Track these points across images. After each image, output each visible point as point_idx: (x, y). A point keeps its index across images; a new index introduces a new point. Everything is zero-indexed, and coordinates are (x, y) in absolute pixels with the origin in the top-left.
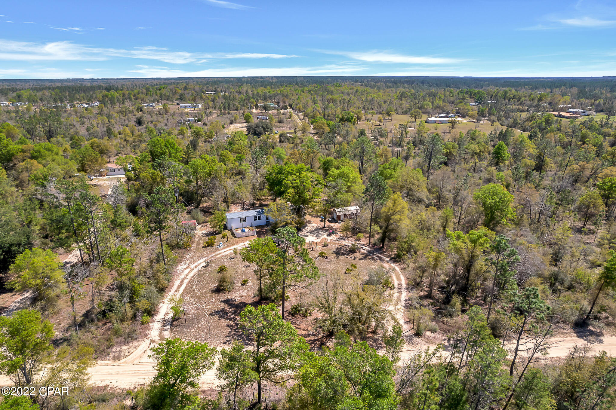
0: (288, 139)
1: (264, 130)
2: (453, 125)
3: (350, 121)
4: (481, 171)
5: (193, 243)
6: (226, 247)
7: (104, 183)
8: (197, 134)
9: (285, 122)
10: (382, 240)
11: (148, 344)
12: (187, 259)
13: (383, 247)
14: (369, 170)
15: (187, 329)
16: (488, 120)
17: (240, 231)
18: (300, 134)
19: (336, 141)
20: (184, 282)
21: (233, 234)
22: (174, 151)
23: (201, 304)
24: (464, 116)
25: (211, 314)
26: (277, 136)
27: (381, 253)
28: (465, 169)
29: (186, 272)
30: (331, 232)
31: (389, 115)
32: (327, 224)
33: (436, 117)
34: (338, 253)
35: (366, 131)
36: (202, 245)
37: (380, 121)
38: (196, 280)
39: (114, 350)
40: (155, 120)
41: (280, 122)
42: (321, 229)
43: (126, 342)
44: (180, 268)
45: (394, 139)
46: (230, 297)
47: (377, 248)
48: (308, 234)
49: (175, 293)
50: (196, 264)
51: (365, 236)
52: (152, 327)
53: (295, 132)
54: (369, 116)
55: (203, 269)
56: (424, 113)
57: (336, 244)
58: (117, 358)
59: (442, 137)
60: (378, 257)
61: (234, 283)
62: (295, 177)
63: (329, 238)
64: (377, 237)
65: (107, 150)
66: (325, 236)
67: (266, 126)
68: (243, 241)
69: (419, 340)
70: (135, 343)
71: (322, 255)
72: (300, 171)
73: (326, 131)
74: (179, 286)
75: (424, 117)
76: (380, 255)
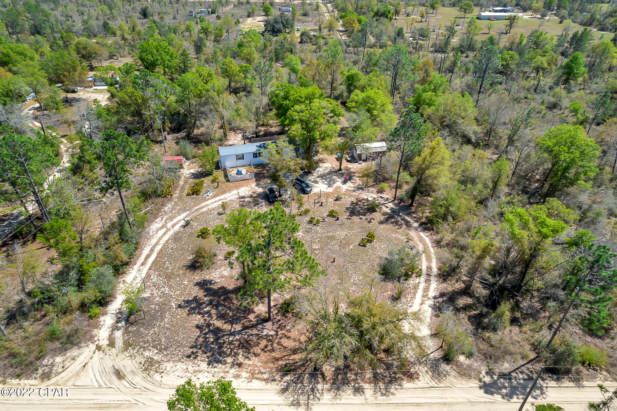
0: (311, 39)
1: (284, 26)
2: (511, 24)
3: (387, 17)
4: (544, 92)
5: (177, 187)
6: (215, 196)
7: (90, 97)
8: (205, 31)
9: (310, 16)
10: (412, 194)
11: (92, 352)
12: (166, 213)
13: (411, 205)
14: (404, 86)
15: (145, 329)
16: (555, 15)
17: (235, 171)
18: (325, 32)
19: (367, 43)
20: (155, 250)
21: (226, 176)
22: (168, 57)
23: (170, 287)
24: (525, 10)
25: (180, 306)
26: (298, 34)
27: (408, 214)
28: (524, 88)
29: (161, 233)
30: (348, 177)
31: (434, 9)
32: (345, 164)
33: (490, 11)
34: (353, 211)
35: (405, 30)
36: (186, 192)
37: (422, 17)
38: (170, 246)
39: (45, 362)
40: (164, 10)
41: (305, 15)
42: (336, 172)
43: (63, 350)
44: (154, 226)
45: (438, 42)
46: (207, 277)
47: (403, 206)
48: (318, 179)
49: (141, 267)
50: (175, 221)
51: (390, 186)
52: (102, 323)
53: (320, 30)
54: (410, 9)
55: (182, 229)
56: (476, 5)
57: (352, 196)
58: (46, 376)
59: (497, 41)
60: (403, 219)
61: (215, 255)
62: (303, 106)
63: (345, 187)
64: (406, 187)
65: (95, 53)
66: (339, 183)
67: (286, 22)
68: (237, 188)
69: (448, 368)
70: (74, 352)
71: (332, 214)
72: (310, 98)
73: (356, 29)
74: (148, 256)
75: (476, 11)
76: (407, 218)
